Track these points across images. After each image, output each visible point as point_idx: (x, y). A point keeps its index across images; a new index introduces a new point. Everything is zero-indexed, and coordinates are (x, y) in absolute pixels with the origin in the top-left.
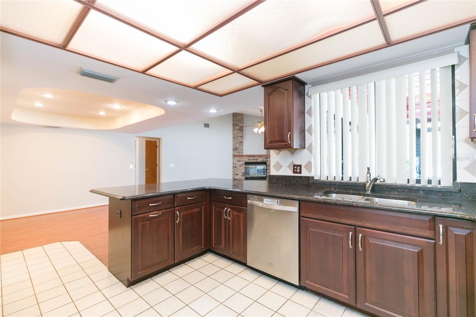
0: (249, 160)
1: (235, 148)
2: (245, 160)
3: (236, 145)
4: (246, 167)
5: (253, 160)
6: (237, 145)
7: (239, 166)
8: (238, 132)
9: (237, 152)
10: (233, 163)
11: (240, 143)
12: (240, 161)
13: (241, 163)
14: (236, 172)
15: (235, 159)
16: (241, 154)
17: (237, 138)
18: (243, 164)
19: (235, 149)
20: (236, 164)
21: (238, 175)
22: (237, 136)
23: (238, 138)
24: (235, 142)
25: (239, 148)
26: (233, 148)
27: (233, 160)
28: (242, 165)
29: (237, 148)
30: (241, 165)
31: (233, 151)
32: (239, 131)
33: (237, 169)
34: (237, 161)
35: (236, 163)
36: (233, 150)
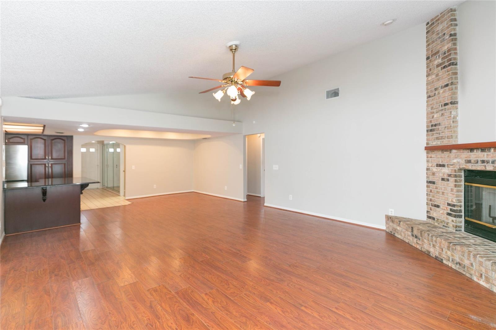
0: (469, 162)
1: (432, 126)
2: (455, 161)
3: (433, 117)
4: (468, 186)
5: (483, 162)
6: (435, 116)
7: (441, 181)
8: (437, 75)
9: (436, 136)
10: (428, 169)
11: (443, 108)
12: (443, 166)
13: (446, 171)
14: (433, 197)
15: (431, 157)
16: (446, 142)
17: (437, 92)
18: (450, 175)
19: (432, 128)
20: (434, 174)
21: (437, 209)
22: (436, 89)
23: (439, 93)
24: (432, 108)
25: (439, 124)
26: (428, 126)
27: (428, 161)
28: (448, 180)
29: (435, 125)
30: (446, 177)
31: (427, 135)
32: (442, 69)
33: (436, 188)
34: (435, 164)
35: (435, 169)
36: (427, 131)
